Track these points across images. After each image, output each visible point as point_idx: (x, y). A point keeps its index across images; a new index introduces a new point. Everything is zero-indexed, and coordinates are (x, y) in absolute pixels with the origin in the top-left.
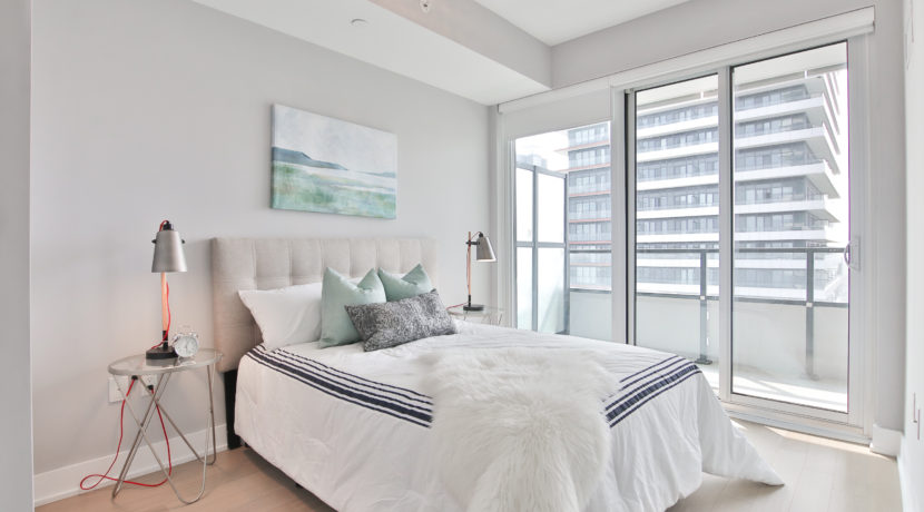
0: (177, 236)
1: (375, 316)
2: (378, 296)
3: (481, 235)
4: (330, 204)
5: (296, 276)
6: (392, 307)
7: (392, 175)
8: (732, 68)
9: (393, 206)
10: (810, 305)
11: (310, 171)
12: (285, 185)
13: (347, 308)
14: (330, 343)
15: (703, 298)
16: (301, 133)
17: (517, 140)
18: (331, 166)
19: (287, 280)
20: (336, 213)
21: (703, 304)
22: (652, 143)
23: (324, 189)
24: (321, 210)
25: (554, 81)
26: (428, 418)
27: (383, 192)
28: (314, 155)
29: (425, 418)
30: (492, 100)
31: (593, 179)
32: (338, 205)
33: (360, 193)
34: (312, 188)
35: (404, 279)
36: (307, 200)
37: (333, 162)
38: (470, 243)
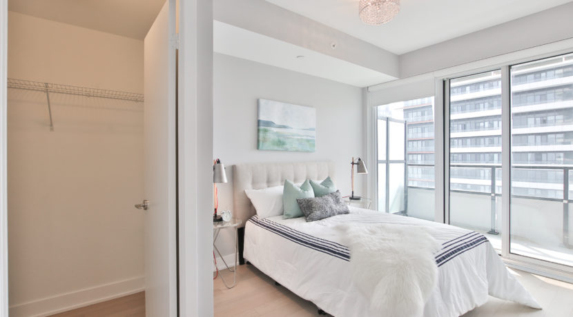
0: (223, 166)
1: (311, 204)
2: (310, 194)
3: (359, 159)
4: (285, 146)
5: (269, 182)
6: (318, 200)
7: (313, 129)
8: (510, 67)
9: (314, 145)
10: (565, 202)
11: (275, 130)
12: (264, 138)
13: (297, 200)
14: (289, 217)
15: (493, 195)
16: (272, 112)
17: (379, 107)
18: (284, 127)
19: (265, 185)
20: (287, 150)
21: (493, 199)
22: (460, 89)
23: (282, 139)
24: (280, 149)
25: (401, 74)
26: (348, 257)
27: (309, 138)
28: (277, 122)
29: (347, 257)
30: (364, 85)
31: (419, 113)
32: (288, 146)
33: (298, 140)
34: (276, 138)
35: (322, 184)
36: (274, 144)
37: (285, 124)
38: (353, 163)
